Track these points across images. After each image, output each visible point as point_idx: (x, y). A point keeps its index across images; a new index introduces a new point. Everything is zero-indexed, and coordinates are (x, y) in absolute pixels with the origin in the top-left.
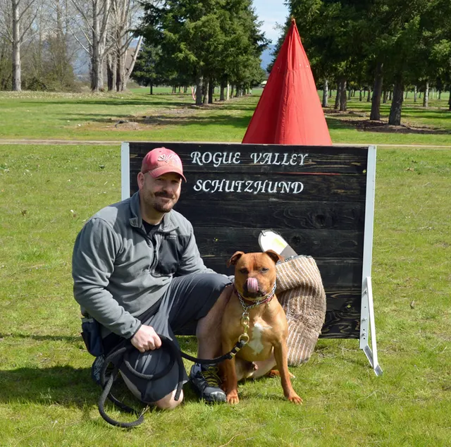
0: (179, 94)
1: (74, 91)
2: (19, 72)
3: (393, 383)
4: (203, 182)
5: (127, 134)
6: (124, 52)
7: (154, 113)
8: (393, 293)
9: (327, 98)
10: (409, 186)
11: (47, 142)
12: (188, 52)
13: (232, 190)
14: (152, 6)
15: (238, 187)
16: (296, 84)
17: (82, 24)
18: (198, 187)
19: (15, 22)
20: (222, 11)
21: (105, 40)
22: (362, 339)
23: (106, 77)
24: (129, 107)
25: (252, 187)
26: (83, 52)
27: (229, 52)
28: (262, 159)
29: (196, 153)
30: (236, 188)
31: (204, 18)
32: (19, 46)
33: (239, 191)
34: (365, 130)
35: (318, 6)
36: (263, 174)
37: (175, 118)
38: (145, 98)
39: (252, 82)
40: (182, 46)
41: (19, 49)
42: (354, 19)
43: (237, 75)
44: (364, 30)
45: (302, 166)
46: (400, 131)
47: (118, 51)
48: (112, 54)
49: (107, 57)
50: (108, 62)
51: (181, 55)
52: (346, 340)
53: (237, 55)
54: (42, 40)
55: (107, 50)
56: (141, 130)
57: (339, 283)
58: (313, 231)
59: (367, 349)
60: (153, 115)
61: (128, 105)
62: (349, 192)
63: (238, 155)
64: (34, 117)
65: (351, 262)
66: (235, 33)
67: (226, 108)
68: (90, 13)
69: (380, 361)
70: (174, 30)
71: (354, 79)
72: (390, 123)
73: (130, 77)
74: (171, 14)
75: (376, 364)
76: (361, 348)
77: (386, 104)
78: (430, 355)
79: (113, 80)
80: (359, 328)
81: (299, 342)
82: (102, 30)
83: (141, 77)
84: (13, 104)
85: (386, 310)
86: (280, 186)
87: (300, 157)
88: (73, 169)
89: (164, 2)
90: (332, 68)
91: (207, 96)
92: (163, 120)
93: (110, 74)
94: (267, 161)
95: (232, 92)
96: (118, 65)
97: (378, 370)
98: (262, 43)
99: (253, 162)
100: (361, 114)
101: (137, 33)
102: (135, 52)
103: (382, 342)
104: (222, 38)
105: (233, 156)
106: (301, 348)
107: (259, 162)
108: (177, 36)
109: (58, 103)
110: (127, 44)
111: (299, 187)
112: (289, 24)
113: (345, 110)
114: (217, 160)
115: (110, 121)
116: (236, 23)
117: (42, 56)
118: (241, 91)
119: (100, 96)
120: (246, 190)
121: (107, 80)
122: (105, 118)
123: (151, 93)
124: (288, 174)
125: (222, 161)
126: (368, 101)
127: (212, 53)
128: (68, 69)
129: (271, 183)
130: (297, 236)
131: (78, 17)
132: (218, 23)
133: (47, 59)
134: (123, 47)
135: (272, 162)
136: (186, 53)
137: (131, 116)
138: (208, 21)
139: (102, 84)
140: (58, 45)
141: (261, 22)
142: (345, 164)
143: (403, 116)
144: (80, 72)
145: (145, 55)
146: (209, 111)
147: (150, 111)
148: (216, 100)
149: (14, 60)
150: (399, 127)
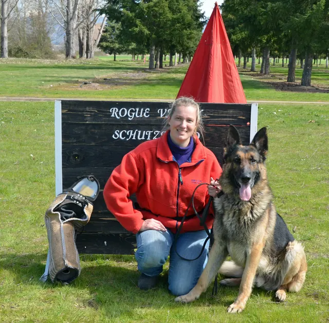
0: (138, 60)
1: (52, 58)
2: (6, 43)
4: (120, 132)
5: (89, 93)
6: (93, 27)
7: (114, 76)
9: (254, 64)
10: (309, 135)
11: (23, 99)
12: (143, 27)
13: (143, 138)
15: (148, 135)
17: (58, 4)
18: (116, 136)
19: (3, 3)
21: (76, 17)
23: (78, 47)
25: (159, 136)
26: (59, 26)
27: (176, 27)
28: (167, 114)
29: (114, 109)
30: (146, 136)
32: (6, 21)
33: (148, 139)
34: (282, 90)
37: (131, 80)
38: (111, 64)
40: (137, 22)
41: (6, 24)
42: (273, 1)
43: (182, 45)
44: (281, 10)
47: (88, 26)
48: (83, 28)
49: (79, 31)
50: (79, 35)
51: (137, 30)
53: (182, 30)
54: (26, 17)
55: (78, 25)
56: (102, 90)
60: (113, 77)
61: (94, 70)
63: (147, 111)
64: (15, 79)
66: (180, 12)
67: (173, 72)
70: (131, 9)
71: (276, 49)
72: (302, 85)
73: (98, 46)
79: (83, 50)
82: (75, 9)
83: (107, 47)
88: (40, 121)
90: (258, 40)
91: (158, 63)
92: (120, 81)
93: (81, 45)
95: (179, 59)
96: (88, 37)
98: (203, 20)
99: (160, 116)
100: (281, 77)
101: (102, 11)
102: (101, 27)
104: (170, 16)
105: (144, 112)
107: (164, 116)
108: (134, 14)
110: (95, 21)
113: (269, 74)
114: (131, 115)
115: (77, 82)
116: (181, 4)
117: (26, 29)
118: (187, 59)
119: (72, 62)
121: (78, 50)
122: (73, 79)
123: (115, 60)
125: (135, 115)
127: (162, 27)
128: (46, 40)
132: (166, 4)
133: (30, 32)
134: (91, 22)
136: (141, 28)
137: (95, 78)
138: (159, 3)
139: (74, 52)
140: (39, 21)
141: (201, 3)
142: (233, 117)
143: (313, 79)
144: (57, 43)
145: (110, 29)
146: (159, 75)
147: (110, 74)
148: (166, 65)
149: (3, 33)
150: (309, 87)
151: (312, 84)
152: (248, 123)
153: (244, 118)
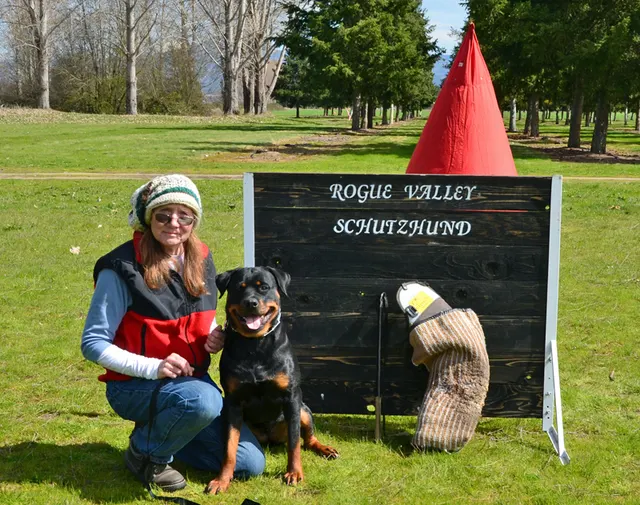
0: (332, 117)
1: (202, 115)
2: (134, 91)
3: (582, 474)
4: (345, 222)
5: (265, 166)
6: (264, 66)
7: (300, 140)
8: (588, 361)
9: (514, 120)
12: (343, 65)
13: (381, 231)
14: (298, 9)
15: (388, 228)
16: (476, 102)
17: (211, 31)
18: (339, 228)
19: (129, 31)
20: (384, 14)
21: (240, 51)
22: (545, 417)
23: (242, 98)
24: (268, 134)
25: (407, 228)
26: (212, 65)
27: (393, 64)
28: (419, 193)
29: (336, 186)
30: (386, 229)
31: (361, 23)
32: (134, 58)
33: (390, 232)
34: (561, 160)
35: (502, 6)
36: (419, 211)
37: (326, 146)
38: (289, 122)
39: (422, 101)
40: (335, 57)
41: (134, 63)
42: (547, 21)
43: (403, 92)
44: (559, 34)
45: (469, 201)
46: (604, 161)
47: (257, 64)
48: (249, 68)
49: (243, 72)
50: (244, 78)
51: (334, 69)
52: (526, 419)
53: (403, 68)
54: (164, 51)
55: (242, 63)
56: (284, 161)
57: (516, 349)
58: (483, 283)
59: (552, 431)
60: (299, 143)
61: (268, 132)
62: (528, 234)
63: (388, 188)
64: (151, 146)
65: (530, 321)
66: (400, 41)
67: (389, 134)
68: (223, 18)
69: (568, 446)
70: (325, 37)
71: (547, 97)
72: (592, 152)
73: (272, 96)
74: (321, 17)
75: (562, 449)
76: (544, 429)
77: (587, 128)
78: (631, 439)
79: (250, 101)
80: (542, 404)
81: (453, 420)
82: (237, 39)
83: (285, 96)
84: (126, 130)
85: (579, 382)
86: (441, 226)
87: (466, 191)
89: (312, 3)
90: (520, 83)
91: (366, 120)
92: (310, 149)
93: (247, 93)
94: (425, 196)
95: (397, 114)
96: (257, 82)
97: (565, 458)
98: (434, 53)
99: (408, 196)
100: (558, 140)
101: (279, 41)
102: (277, 65)
103: (571, 422)
104: (384, 47)
105: (383, 190)
106: (457, 427)
107: (415, 196)
108: (329, 45)
109: (181, 129)
110: (268, 55)
111: (466, 227)
112: (467, 29)
113: (538, 136)
114: (363, 195)
115: (245, 150)
116: (401, 28)
117: (163, 71)
118: (409, 113)
119: (234, 120)
120: (399, 231)
121: (242, 101)
123: (298, 116)
124: (452, 212)
125: (369, 195)
126: (566, 124)
127: (372, 65)
128: (195, 87)
129: (430, 223)
130: (464, 288)
131: (207, 22)
132: (378, 29)
133: (170, 75)
134: (262, 59)
135: (431, 196)
136: (339, 66)
137: (270, 145)
138: (366, 26)
139: (237, 105)
140: (183, 60)
141: (433, 26)
142: (523, 198)
143: (609, 143)
144: (210, 91)
145: (290, 69)
146: (368, 138)
147: (295, 138)
148: (377, 124)
149: (129, 77)
150: (603, 156)
151: (607, 150)
152: (547, 208)
153: (540, 199)
